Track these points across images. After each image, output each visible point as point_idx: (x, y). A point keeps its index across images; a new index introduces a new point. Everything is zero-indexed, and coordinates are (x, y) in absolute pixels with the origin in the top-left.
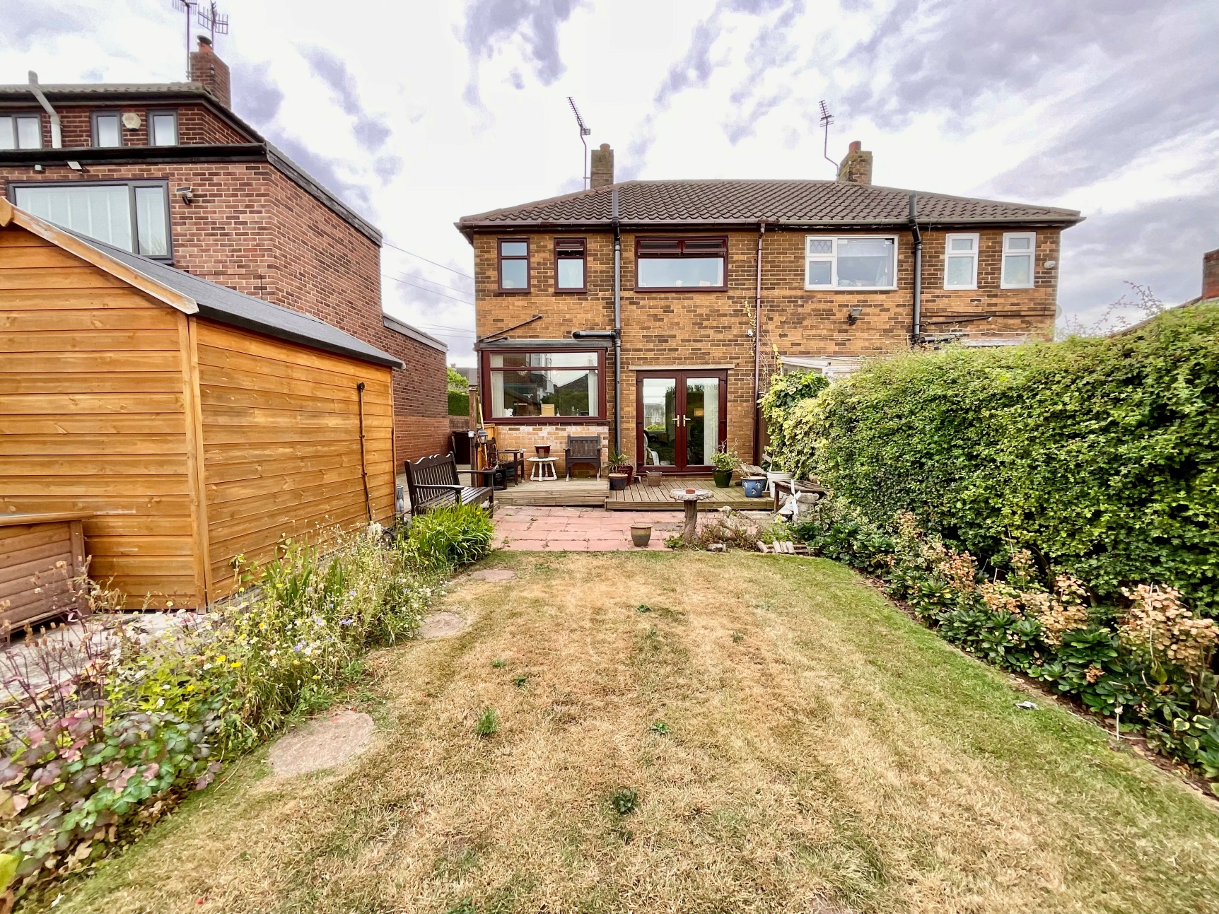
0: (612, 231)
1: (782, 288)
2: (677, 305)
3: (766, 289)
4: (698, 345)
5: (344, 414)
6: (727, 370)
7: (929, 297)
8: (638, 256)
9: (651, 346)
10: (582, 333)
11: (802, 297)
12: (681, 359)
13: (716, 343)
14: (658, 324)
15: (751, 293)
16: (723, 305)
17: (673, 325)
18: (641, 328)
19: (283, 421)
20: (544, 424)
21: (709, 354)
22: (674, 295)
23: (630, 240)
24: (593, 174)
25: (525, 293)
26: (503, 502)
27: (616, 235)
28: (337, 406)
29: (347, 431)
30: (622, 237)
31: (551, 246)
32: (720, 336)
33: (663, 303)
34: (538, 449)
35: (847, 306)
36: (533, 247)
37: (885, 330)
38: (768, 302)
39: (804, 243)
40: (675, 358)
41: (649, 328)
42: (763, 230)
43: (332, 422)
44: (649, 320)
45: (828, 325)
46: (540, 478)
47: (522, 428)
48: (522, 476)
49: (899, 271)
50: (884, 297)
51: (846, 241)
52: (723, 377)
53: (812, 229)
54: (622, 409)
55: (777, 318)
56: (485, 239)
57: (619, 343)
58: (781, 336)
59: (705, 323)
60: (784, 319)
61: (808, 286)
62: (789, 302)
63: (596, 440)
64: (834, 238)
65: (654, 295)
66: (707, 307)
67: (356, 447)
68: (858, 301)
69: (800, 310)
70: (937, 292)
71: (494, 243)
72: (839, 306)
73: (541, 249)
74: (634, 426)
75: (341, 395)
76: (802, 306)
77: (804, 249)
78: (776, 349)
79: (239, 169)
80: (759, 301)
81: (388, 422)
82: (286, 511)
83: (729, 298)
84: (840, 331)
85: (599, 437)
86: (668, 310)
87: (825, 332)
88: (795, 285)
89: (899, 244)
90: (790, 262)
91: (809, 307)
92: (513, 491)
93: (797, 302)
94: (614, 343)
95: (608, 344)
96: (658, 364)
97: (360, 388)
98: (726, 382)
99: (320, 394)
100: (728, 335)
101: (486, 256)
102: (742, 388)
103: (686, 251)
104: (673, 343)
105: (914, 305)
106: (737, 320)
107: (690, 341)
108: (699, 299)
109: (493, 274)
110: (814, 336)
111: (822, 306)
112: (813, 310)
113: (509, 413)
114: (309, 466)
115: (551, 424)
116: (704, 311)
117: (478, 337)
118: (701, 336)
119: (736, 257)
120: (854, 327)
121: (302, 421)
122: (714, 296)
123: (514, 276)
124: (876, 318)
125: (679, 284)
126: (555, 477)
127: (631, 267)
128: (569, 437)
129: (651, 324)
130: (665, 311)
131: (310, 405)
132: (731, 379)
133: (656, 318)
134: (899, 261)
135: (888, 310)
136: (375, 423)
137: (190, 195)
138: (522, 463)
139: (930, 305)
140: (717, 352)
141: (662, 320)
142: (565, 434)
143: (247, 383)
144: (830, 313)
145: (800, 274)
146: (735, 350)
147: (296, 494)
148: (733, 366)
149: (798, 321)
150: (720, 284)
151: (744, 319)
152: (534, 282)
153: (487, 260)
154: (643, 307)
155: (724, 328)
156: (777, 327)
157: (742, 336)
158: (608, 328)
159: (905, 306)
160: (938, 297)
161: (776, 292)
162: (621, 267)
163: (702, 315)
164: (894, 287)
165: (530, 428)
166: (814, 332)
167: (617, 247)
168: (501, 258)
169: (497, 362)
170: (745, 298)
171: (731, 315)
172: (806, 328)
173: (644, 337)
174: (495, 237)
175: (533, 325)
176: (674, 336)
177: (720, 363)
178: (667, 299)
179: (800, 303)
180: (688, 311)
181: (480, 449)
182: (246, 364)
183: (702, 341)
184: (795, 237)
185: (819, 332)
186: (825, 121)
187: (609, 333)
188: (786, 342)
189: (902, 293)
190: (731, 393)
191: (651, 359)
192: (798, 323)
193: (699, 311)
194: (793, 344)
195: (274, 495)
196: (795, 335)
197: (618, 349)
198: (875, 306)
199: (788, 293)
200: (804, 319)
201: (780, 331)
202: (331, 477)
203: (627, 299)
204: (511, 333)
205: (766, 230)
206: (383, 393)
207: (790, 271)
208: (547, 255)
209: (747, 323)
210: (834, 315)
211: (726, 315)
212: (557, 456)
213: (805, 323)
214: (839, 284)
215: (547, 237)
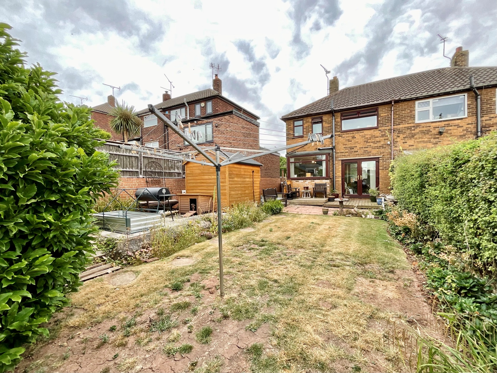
0: (332, 113)
1: (404, 124)
2: (357, 135)
3: (396, 125)
4: (366, 149)
5: (250, 178)
6: (379, 158)
7: (487, 118)
8: (341, 120)
9: (347, 151)
10: (321, 148)
11: (414, 126)
12: (359, 155)
13: (374, 148)
14: (350, 143)
15: (389, 128)
16: (377, 133)
17: (355, 142)
18: (343, 145)
19: (239, 179)
20: (307, 179)
21: (371, 152)
22: (356, 132)
23: (339, 114)
24: (330, 88)
25: (302, 137)
26: (290, 203)
27: (333, 114)
28: (248, 176)
29: (251, 182)
30: (336, 114)
31: (310, 120)
32: (376, 145)
33: (352, 135)
34: (304, 187)
35: (438, 127)
36: (304, 122)
37: (460, 136)
38: (397, 130)
39: (414, 104)
40: (356, 155)
41: (346, 144)
42: (393, 103)
43: (247, 180)
44: (346, 142)
45: (427, 136)
46: (305, 197)
47: (300, 181)
48: (299, 196)
49: (468, 109)
50: (459, 121)
51: (438, 100)
52: (377, 160)
53: (417, 99)
54: (335, 174)
55: (402, 136)
56: (289, 121)
57: (334, 151)
58: (403, 143)
59: (369, 141)
60: (405, 136)
61: (417, 121)
62: (407, 129)
63: (325, 185)
64: (431, 100)
65: (348, 133)
66: (370, 135)
67: (252, 185)
68: (444, 125)
69: (413, 132)
70: (492, 115)
71: (292, 122)
72: (434, 128)
73: (307, 122)
74: (341, 179)
75: (249, 174)
76: (414, 130)
77: (415, 107)
78: (401, 148)
79: (227, 117)
80: (392, 130)
81: (259, 179)
82: (239, 197)
83: (379, 130)
84: (435, 138)
85: (326, 184)
86: (353, 137)
87: (426, 139)
88: (410, 122)
89: (468, 97)
90: (408, 113)
91: (417, 130)
92: (295, 200)
93: (411, 128)
94: (333, 151)
95: (331, 151)
96: (350, 157)
97: (253, 172)
98: (379, 162)
99: (245, 174)
100: (379, 144)
101: (290, 127)
102: (386, 164)
103: (360, 115)
104: (356, 149)
105: (477, 123)
106: (383, 138)
107: (363, 148)
108: (366, 132)
109: (291, 132)
110: (420, 141)
111: (425, 129)
112: (420, 131)
113: (296, 176)
114: (243, 189)
115: (309, 179)
116: (368, 136)
117: (287, 152)
118: (367, 146)
119: (382, 115)
120: (442, 136)
121: (242, 180)
122: (373, 130)
123: (298, 132)
124: (455, 131)
125: (358, 127)
126: (310, 197)
127: (339, 124)
128: (315, 184)
129: (347, 143)
130: (352, 138)
131: (244, 176)
132: (381, 161)
133: (349, 141)
134: (468, 104)
135: (462, 127)
136: (256, 180)
137: (217, 125)
138: (299, 192)
139: (488, 122)
140: (374, 151)
141: (351, 141)
142: (314, 183)
143: (234, 173)
144: (429, 131)
145: (413, 117)
146: (382, 150)
147: (241, 194)
148: (381, 156)
149: (413, 136)
150: (376, 125)
151: (386, 138)
152: (305, 133)
153: (290, 128)
154: (344, 137)
155: (377, 142)
156: (401, 139)
157: (386, 144)
158: (331, 146)
159: (472, 124)
160: (493, 118)
161: (401, 126)
162: (335, 124)
163: (368, 138)
164: (466, 116)
165: (302, 181)
166: (420, 140)
167: (334, 118)
168: (294, 126)
169: (292, 160)
170: (386, 130)
171: (380, 137)
172: (416, 139)
173: (344, 148)
174: (292, 120)
175: (304, 147)
176: (356, 147)
177: (376, 155)
178: (353, 133)
179: (413, 129)
180: (362, 137)
181: (285, 187)
182: (234, 169)
183: (368, 147)
184: (410, 103)
185: (423, 140)
186: (443, 40)
187: (330, 148)
188: (406, 145)
189: (470, 118)
190: (381, 166)
191: (347, 155)
192: (412, 137)
193: (366, 136)
194: (409, 146)
195: (237, 194)
196: (411, 142)
197: (334, 153)
198: (454, 126)
199: (407, 125)
200: (415, 135)
201: (404, 141)
202: (247, 192)
203: (338, 135)
204: (297, 150)
205: (394, 103)
206: (258, 173)
207: (407, 117)
208: (309, 124)
209: (388, 139)
210: (431, 132)
211: (378, 137)
212: (311, 190)
213: (415, 137)
214: (434, 118)
215: (309, 118)
